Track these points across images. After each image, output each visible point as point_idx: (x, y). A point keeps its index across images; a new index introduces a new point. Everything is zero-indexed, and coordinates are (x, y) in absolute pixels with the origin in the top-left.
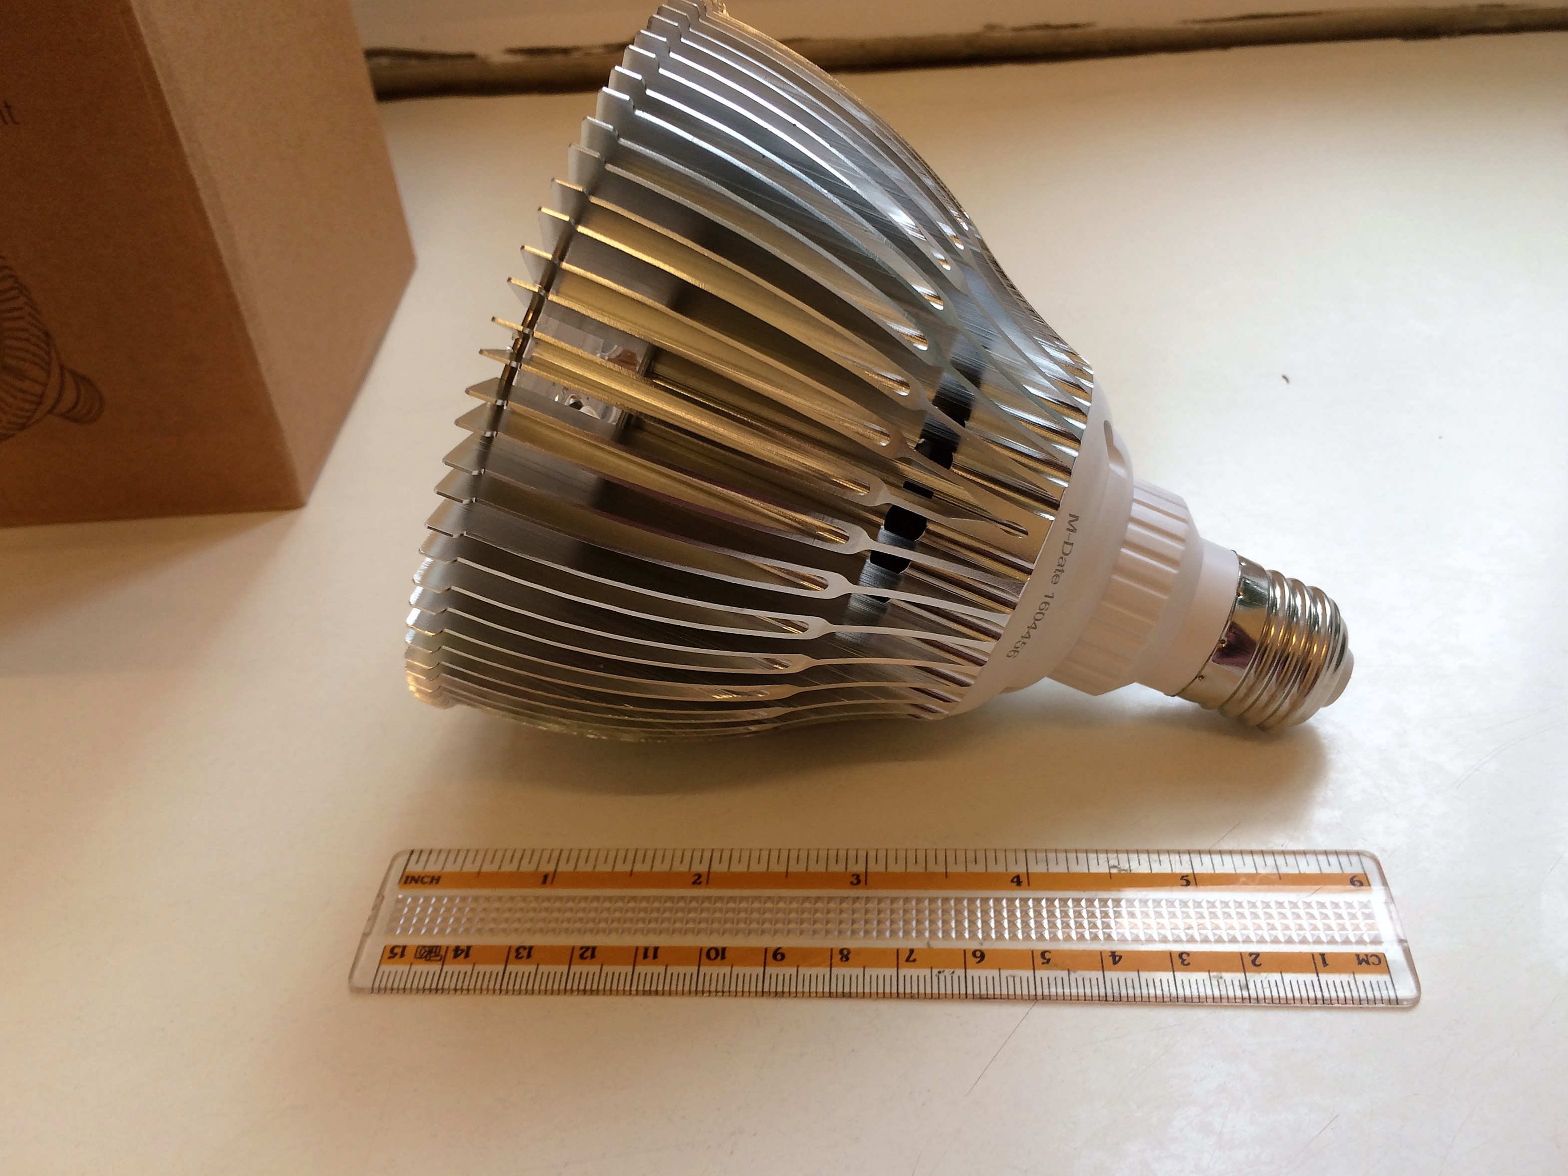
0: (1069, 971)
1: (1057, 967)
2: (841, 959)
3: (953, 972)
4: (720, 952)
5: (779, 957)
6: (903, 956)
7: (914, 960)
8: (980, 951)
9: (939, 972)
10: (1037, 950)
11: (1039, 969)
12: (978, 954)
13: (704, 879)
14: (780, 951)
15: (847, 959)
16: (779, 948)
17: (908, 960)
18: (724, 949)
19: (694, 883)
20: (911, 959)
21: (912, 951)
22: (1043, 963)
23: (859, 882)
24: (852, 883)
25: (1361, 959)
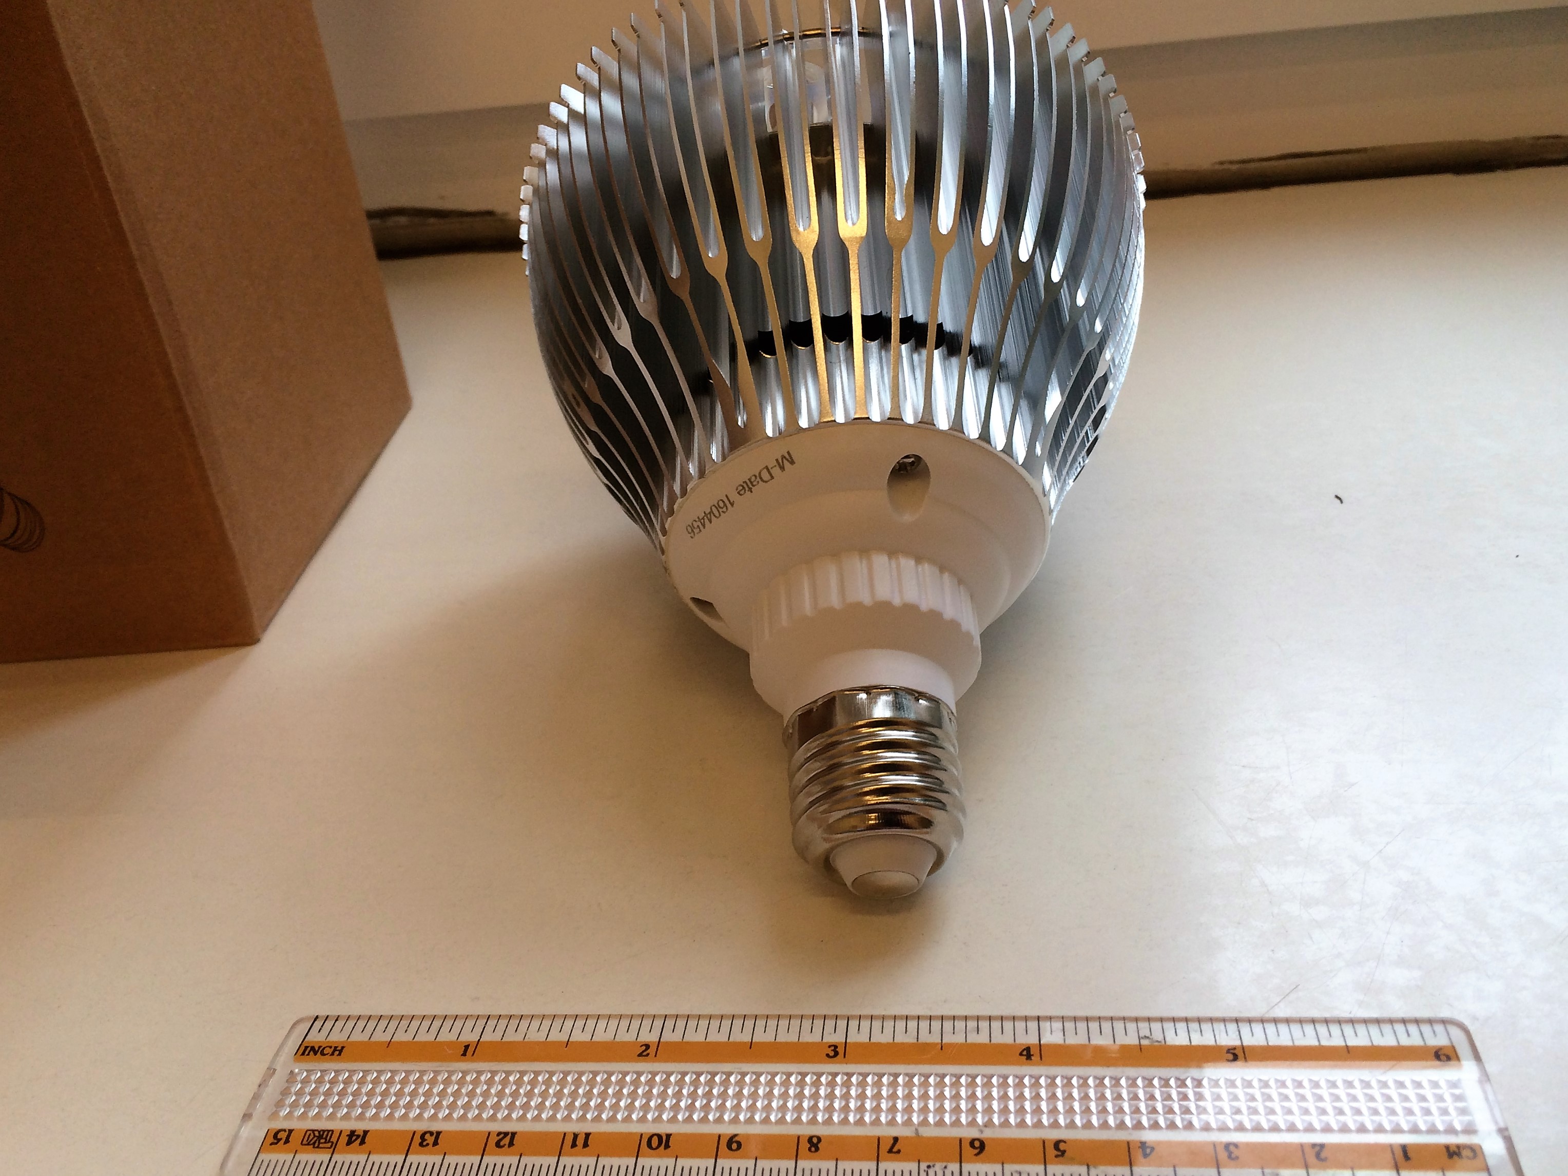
0: (1088, 1168)
1: (1073, 1161)
2: (810, 1150)
3: (945, 1167)
4: (664, 1138)
5: (734, 1146)
6: (885, 1147)
7: (899, 1152)
8: (978, 1139)
9: (929, 1167)
10: (1049, 1140)
11: (1051, 1164)
12: (977, 1144)
13: (652, 1051)
14: (736, 1139)
15: (817, 1149)
16: (736, 1135)
17: (890, 1151)
18: (669, 1136)
19: (640, 1055)
20: (895, 1149)
21: (896, 1139)
22: (1057, 1156)
23: (836, 1054)
24: (828, 1055)
25: (1451, 1151)
